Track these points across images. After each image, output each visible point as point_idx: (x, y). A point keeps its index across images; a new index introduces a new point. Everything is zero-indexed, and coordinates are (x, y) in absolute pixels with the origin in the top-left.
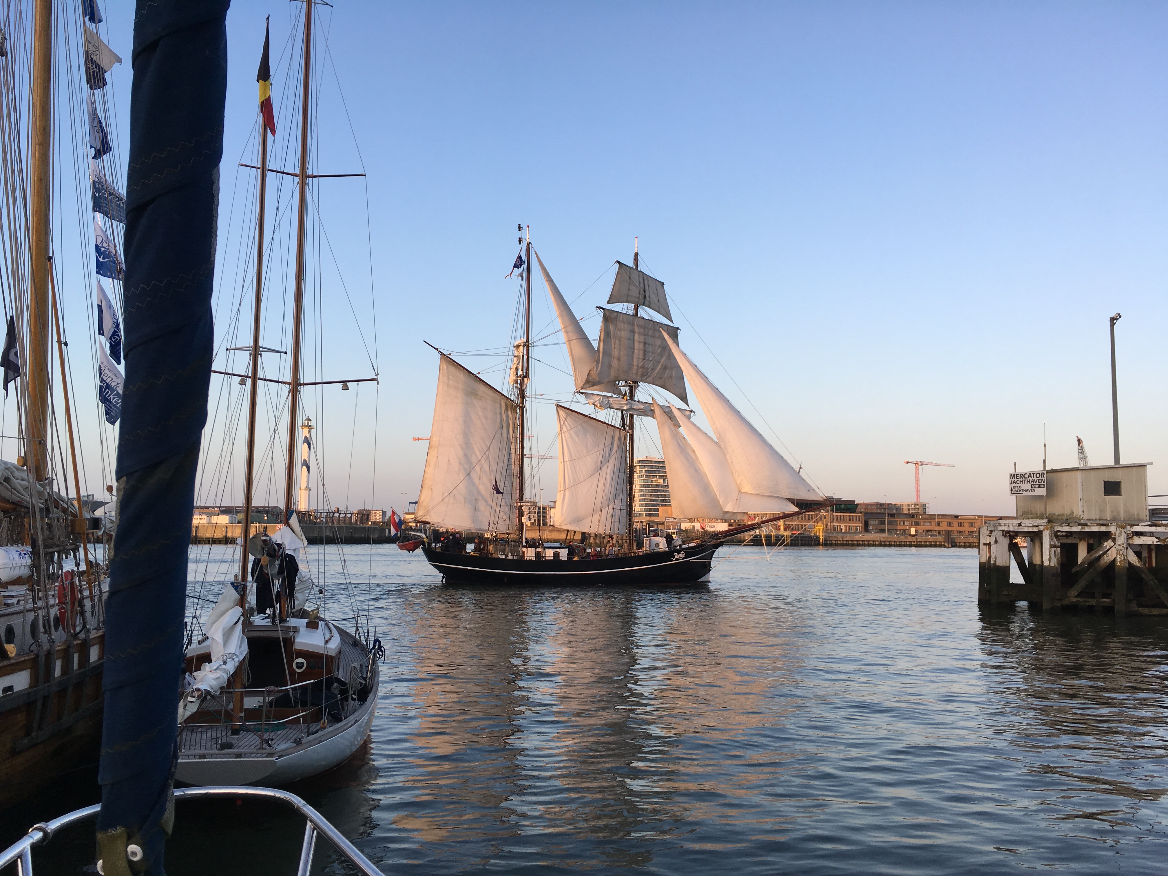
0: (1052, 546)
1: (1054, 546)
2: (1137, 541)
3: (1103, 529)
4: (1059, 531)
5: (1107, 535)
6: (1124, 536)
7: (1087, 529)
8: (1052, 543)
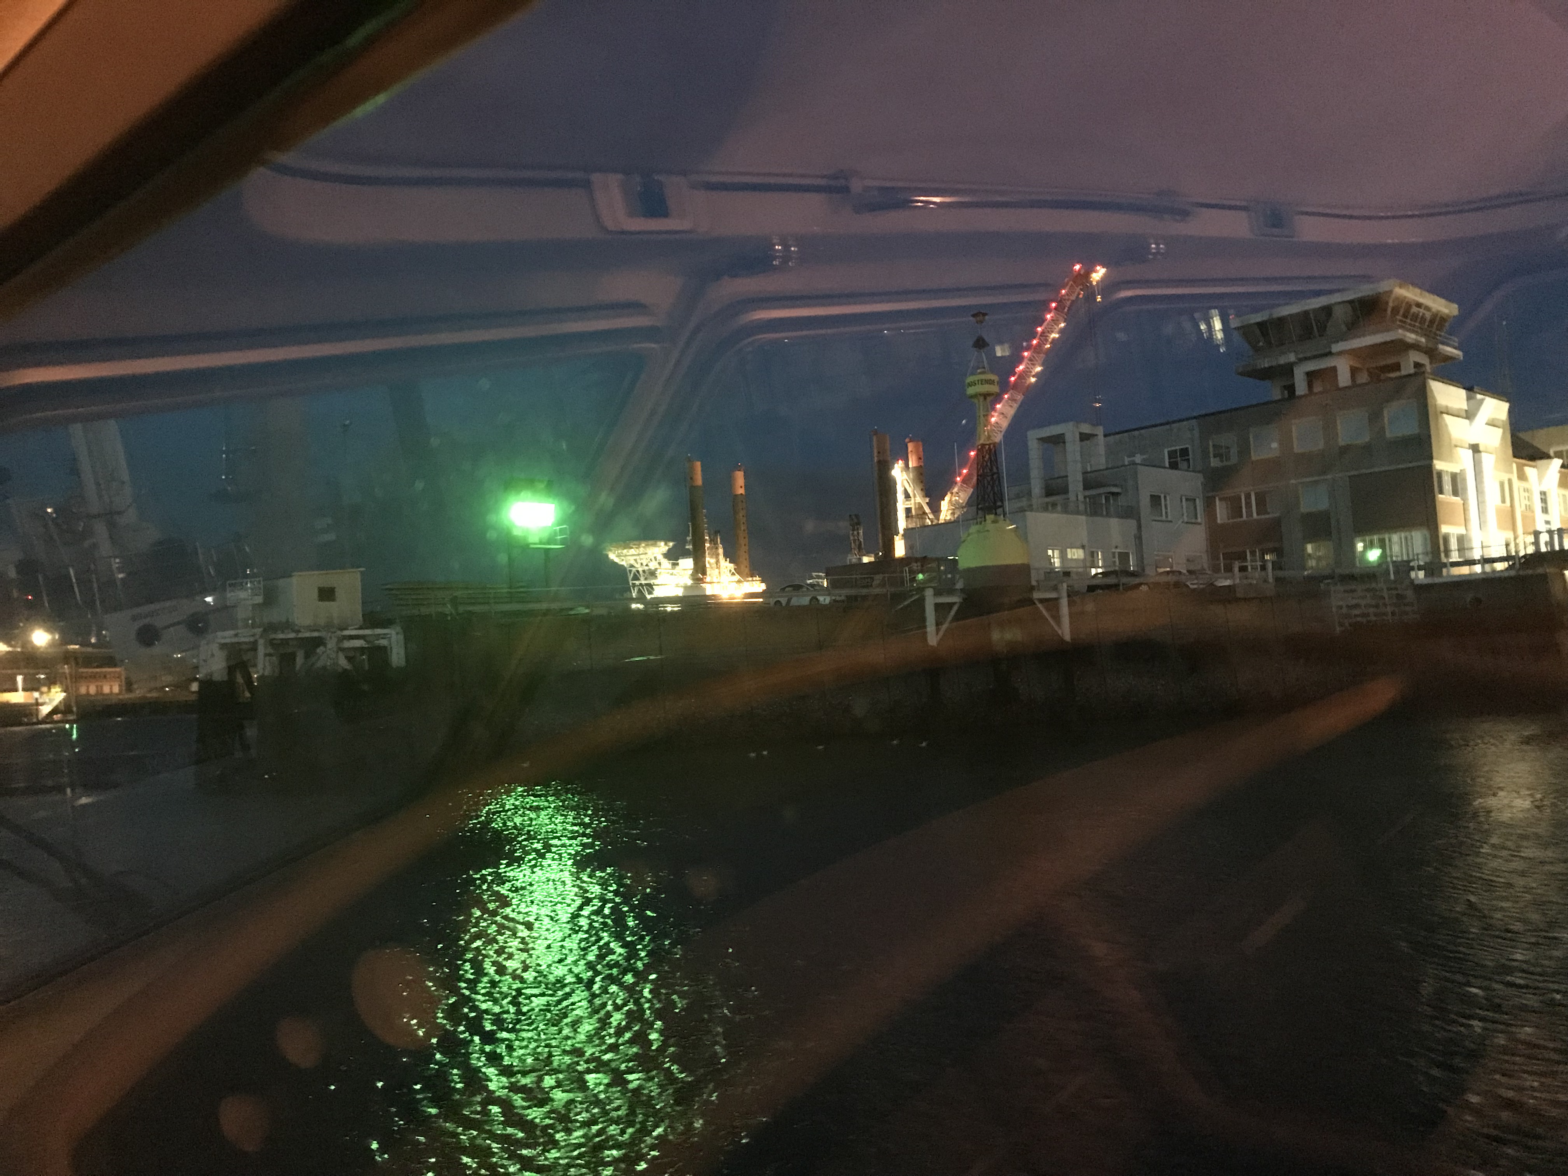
0: (266, 655)
1: (270, 655)
2: (347, 644)
3: (316, 634)
4: (275, 639)
5: (319, 642)
6: (334, 640)
7: (300, 635)
8: (267, 652)
